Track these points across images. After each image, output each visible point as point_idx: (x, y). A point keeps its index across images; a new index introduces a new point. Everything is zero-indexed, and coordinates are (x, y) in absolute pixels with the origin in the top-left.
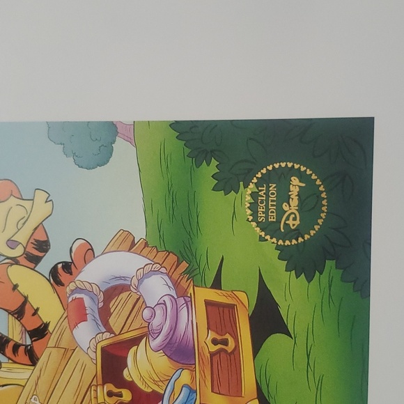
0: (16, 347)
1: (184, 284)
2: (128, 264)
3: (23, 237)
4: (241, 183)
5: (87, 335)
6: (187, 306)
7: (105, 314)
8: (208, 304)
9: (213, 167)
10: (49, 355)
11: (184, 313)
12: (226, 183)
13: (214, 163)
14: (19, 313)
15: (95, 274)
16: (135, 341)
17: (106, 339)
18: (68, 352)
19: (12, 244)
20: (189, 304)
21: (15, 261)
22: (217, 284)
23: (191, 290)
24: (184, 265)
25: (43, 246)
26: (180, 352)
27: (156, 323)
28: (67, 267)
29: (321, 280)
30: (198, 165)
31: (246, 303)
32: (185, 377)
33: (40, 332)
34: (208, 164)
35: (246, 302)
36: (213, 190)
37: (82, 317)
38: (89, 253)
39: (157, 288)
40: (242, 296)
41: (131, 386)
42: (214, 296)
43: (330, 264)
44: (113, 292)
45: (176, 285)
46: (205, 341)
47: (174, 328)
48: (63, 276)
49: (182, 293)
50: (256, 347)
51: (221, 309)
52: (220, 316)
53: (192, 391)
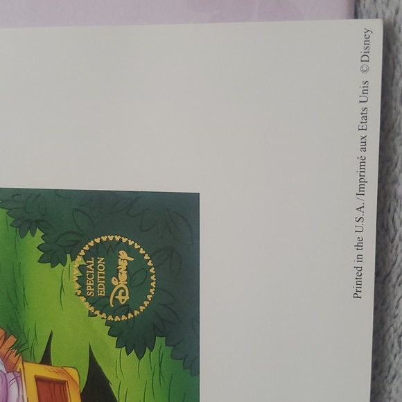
1: (13, 358)
4: (68, 256)
6: (17, 381)
8: (38, 380)
9: (37, 238)
11: (14, 388)
12: (53, 255)
13: (39, 233)
20: (19, 379)
22: (46, 360)
23: (20, 366)
24: (12, 340)
29: (151, 356)
30: (23, 235)
31: (77, 380)
34: (33, 235)
35: (77, 378)
36: (39, 262)
40: (73, 373)
42: (44, 371)
43: (160, 341)
45: (4, 359)
49: (11, 368)
51: (52, 385)
52: (51, 392)
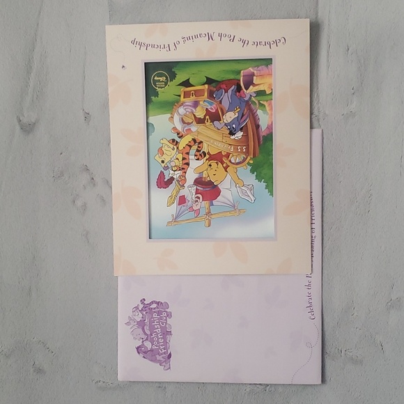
0: (199, 147)
1: (180, 104)
2: (176, 118)
3: (172, 146)
4: (156, 91)
5: (194, 128)
7: (189, 124)
8: (184, 98)
9: (153, 98)
10: (199, 138)
11: (187, 104)
12: (156, 94)
14: (190, 146)
15: (179, 127)
16: (194, 115)
17: (194, 123)
18: (199, 133)
19: (173, 149)
20: (184, 102)
21: (178, 148)
22: (180, 96)
23: (181, 102)
24: (176, 104)
25: (173, 140)
26: (196, 104)
27: (190, 111)
28: (178, 134)
29: (177, 72)
32: (201, 103)
33: (194, 140)
35: (183, 89)
36: (158, 98)
37: (190, 129)
38: (175, 129)
39: (181, 110)
41: (205, 116)
42: (182, 96)
43: (173, 70)
44: (183, 122)
45: (180, 106)
46: (193, 98)
47: (190, 106)
48: (180, 135)
49: (182, 104)
50: (193, 86)
51: (185, 95)
52: (187, 95)
53: (204, 101)
